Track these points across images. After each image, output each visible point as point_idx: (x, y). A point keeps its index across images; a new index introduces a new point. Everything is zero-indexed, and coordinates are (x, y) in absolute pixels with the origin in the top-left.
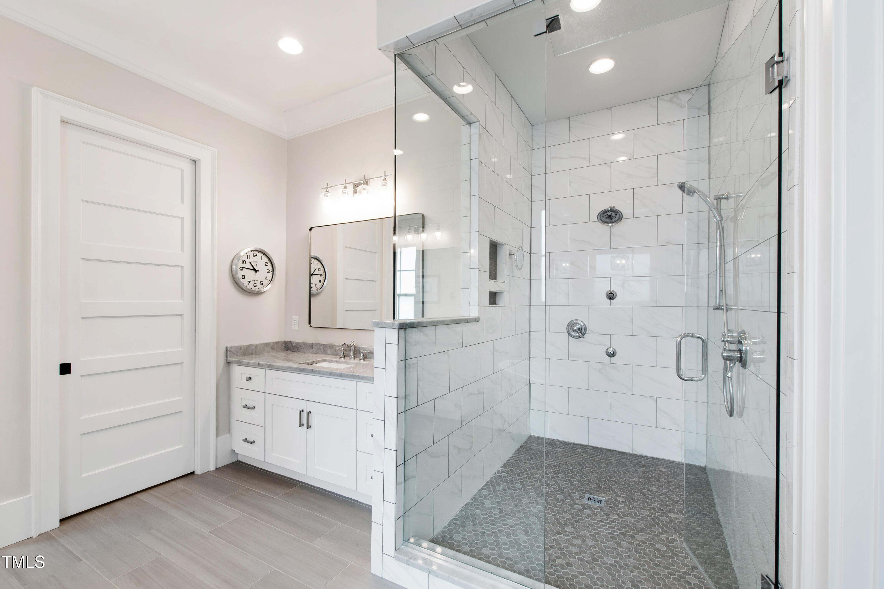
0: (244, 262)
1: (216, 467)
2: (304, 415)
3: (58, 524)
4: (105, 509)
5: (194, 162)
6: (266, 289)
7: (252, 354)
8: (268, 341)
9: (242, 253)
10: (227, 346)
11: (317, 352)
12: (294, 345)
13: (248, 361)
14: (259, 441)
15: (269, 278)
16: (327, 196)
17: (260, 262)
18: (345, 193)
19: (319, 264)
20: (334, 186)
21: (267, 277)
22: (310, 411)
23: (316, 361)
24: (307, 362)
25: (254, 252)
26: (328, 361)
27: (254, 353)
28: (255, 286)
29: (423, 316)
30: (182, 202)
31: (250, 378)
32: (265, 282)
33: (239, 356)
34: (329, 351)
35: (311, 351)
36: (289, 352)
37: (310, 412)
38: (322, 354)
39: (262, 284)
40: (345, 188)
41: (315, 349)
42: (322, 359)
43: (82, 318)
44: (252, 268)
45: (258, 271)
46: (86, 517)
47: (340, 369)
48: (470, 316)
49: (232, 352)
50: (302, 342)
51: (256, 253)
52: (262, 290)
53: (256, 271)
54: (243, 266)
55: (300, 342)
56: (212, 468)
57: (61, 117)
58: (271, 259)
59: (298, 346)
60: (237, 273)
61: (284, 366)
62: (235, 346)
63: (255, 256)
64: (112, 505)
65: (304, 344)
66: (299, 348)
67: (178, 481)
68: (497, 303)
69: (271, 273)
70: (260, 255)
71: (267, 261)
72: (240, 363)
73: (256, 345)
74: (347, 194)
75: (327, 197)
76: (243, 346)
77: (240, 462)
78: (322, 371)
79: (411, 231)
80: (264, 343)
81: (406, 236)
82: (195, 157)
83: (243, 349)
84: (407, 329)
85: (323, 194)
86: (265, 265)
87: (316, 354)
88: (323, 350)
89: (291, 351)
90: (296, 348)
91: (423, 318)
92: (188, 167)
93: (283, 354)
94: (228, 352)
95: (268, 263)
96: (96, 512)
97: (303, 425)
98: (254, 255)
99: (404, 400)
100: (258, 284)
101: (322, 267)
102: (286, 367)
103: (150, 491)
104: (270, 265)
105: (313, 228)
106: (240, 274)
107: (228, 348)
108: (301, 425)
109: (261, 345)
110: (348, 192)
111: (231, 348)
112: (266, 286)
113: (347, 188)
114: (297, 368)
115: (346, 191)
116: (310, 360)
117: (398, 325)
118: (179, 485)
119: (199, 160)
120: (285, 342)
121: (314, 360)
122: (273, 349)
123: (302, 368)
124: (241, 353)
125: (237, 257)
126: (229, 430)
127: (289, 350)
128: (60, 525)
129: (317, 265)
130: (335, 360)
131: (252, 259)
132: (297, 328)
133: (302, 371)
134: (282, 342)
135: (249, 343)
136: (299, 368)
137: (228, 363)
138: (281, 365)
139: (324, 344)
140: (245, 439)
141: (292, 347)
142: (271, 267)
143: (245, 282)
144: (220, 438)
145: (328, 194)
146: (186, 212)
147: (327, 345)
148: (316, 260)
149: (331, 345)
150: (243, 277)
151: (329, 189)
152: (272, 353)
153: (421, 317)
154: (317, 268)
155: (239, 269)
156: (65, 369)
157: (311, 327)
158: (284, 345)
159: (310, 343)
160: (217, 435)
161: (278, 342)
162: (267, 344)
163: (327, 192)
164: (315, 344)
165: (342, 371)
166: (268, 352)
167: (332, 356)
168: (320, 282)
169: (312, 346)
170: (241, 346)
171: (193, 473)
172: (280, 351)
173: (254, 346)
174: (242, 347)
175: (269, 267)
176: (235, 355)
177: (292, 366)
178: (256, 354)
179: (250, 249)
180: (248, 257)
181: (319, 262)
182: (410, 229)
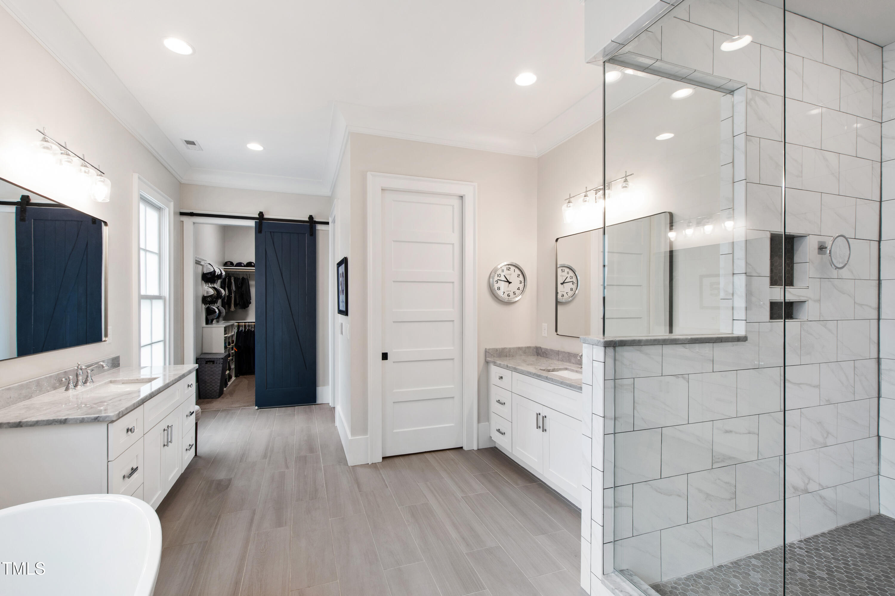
0: (499, 275)
1: (478, 448)
2: (540, 418)
3: (381, 460)
4: (407, 457)
5: (461, 198)
6: (517, 299)
7: (506, 356)
8: (520, 346)
9: (499, 267)
10: (486, 347)
11: (563, 360)
12: (543, 350)
13: (500, 362)
14: (508, 433)
15: (521, 288)
16: (570, 206)
17: (513, 275)
18: (586, 201)
19: (571, 272)
20: (576, 196)
21: (519, 288)
22: (546, 415)
23: (557, 369)
24: (547, 368)
25: (508, 266)
26: (569, 370)
27: (508, 356)
28: (509, 296)
29: (671, 331)
30: (453, 232)
31: (502, 378)
32: (518, 292)
33: (496, 357)
34: (573, 360)
35: (557, 358)
36: (539, 357)
37: (546, 417)
38: (566, 362)
39: (515, 294)
40: (585, 196)
41: (560, 357)
42: (563, 367)
43: (394, 322)
44: (506, 280)
45: (511, 283)
46: (396, 460)
47: (571, 380)
48: (733, 334)
49: (490, 353)
50: (550, 349)
51: (509, 266)
52: (514, 299)
53: (510, 283)
54: (499, 278)
55: (547, 349)
56: (475, 448)
57: (382, 187)
58: (522, 271)
59: (547, 353)
60: (493, 285)
61: (525, 371)
62: (493, 349)
63: (509, 270)
64: (410, 456)
65: (552, 351)
66: (547, 354)
67: (451, 451)
68: (794, 316)
69: (523, 284)
70: (512, 268)
71: (520, 273)
72: (495, 364)
73: (510, 348)
74: (588, 202)
75: (570, 208)
76: (499, 348)
77: (497, 448)
78: (555, 379)
79: (691, 224)
80: (516, 347)
81: (685, 231)
82: (462, 193)
83: (498, 351)
84: (616, 347)
85: (566, 205)
86: (518, 277)
87: (561, 361)
88: (568, 359)
89: (541, 356)
90: (545, 354)
91: (670, 334)
92: (456, 202)
93: (533, 359)
94: (487, 353)
95: (520, 275)
96: (401, 458)
97: (540, 428)
98: (508, 268)
99: (613, 422)
100: (512, 294)
101: (574, 275)
102: (527, 371)
103: (433, 453)
104: (522, 276)
105: (559, 239)
106: (496, 286)
107: (487, 349)
108: (538, 427)
109: (514, 348)
110: (589, 200)
111: (489, 349)
112: (518, 295)
113: (587, 196)
114: (535, 373)
115: (586, 199)
116: (551, 367)
117: (603, 342)
118: (450, 454)
119: (464, 195)
120: (536, 347)
121: (555, 368)
122: (525, 352)
123: (538, 374)
124: (497, 354)
125: (495, 270)
126: (488, 419)
127: (539, 356)
128: (382, 461)
129: (568, 273)
130: (576, 369)
131: (506, 272)
132: (546, 335)
133: (538, 376)
134: (533, 347)
135: (503, 347)
136: (536, 374)
137: (487, 363)
138: (523, 369)
139: (569, 353)
140: (498, 429)
141: (541, 353)
142: (523, 278)
143: (500, 293)
144: (481, 424)
145: (570, 204)
146: (455, 238)
147: (571, 353)
148: (568, 269)
149: (575, 354)
150: (499, 289)
151: (572, 199)
152: (524, 357)
153: (668, 334)
154: (569, 276)
155: (495, 282)
156: (385, 356)
157: (557, 334)
158: (535, 350)
159: (556, 351)
160: (479, 422)
161: (530, 347)
162: (519, 348)
163: (569, 202)
164: (561, 351)
165: (571, 382)
166: (521, 355)
167: (575, 365)
168: (572, 289)
169: (558, 353)
170: (497, 348)
171: (462, 448)
172: (532, 356)
173: (508, 349)
174: (498, 350)
175: (521, 278)
176: (493, 356)
177: (531, 371)
178: (510, 357)
179: (506, 263)
180: (503, 271)
181: (570, 270)
182: (690, 222)
